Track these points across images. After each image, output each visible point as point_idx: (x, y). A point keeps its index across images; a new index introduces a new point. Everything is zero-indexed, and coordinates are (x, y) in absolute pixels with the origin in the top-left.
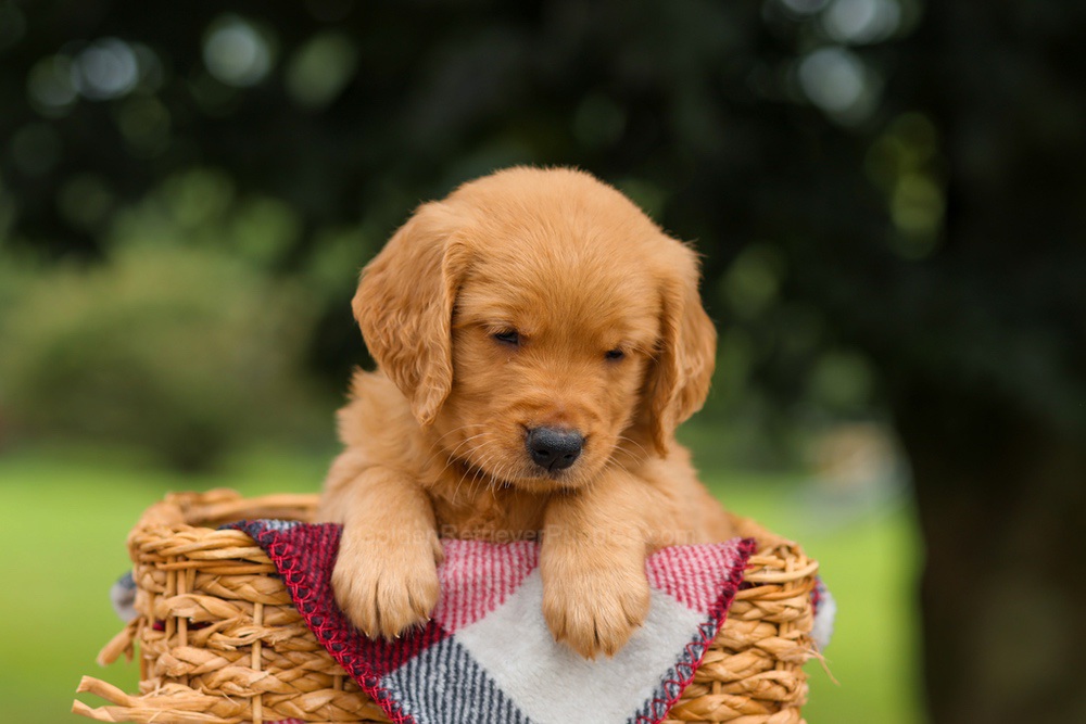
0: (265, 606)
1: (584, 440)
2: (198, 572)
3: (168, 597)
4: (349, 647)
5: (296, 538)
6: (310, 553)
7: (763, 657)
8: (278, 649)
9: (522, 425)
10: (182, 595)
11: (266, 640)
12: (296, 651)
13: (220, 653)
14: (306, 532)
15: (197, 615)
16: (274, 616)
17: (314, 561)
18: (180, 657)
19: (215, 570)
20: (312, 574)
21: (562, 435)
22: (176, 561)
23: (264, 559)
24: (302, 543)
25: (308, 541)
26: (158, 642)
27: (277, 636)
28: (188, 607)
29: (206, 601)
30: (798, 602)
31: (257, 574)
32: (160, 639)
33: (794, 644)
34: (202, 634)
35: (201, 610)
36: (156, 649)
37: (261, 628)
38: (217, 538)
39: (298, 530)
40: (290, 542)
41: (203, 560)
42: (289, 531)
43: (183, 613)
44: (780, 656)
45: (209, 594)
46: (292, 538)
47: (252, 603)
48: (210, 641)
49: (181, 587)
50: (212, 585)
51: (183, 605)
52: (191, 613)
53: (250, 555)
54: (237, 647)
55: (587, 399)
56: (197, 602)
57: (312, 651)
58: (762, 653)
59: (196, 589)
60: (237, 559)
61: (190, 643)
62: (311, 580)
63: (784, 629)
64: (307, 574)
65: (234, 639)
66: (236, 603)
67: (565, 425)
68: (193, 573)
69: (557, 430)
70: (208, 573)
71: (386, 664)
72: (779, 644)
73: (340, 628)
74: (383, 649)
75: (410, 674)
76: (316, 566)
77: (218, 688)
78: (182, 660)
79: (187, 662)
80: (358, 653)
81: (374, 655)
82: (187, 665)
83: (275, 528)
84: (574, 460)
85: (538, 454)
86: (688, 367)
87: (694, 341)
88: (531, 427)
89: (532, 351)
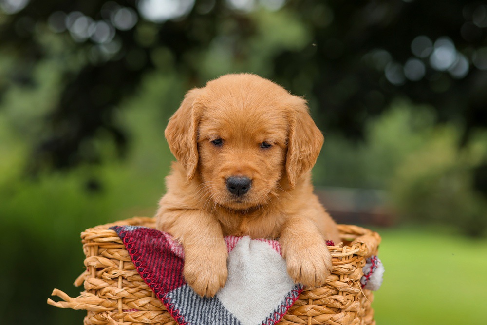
0: (124, 262)
1: (251, 181)
2: (99, 247)
4: (155, 280)
5: (135, 235)
6: (141, 241)
8: (128, 280)
9: (224, 178)
10: (93, 256)
11: (123, 276)
12: (136, 281)
13: (106, 281)
14: (140, 232)
15: (97, 264)
16: (127, 266)
17: (142, 243)
18: (90, 282)
19: (105, 246)
20: (141, 250)
21: (239, 179)
22: (90, 242)
23: (121, 242)
24: (137, 236)
25: (140, 236)
27: (128, 274)
28: (94, 261)
29: (101, 259)
31: (121, 248)
34: (100, 273)
35: (99, 263)
37: (121, 271)
38: (105, 233)
39: (137, 231)
40: (132, 236)
41: (100, 242)
42: (133, 231)
43: (92, 263)
44: (340, 289)
45: (103, 256)
46: (133, 234)
47: (119, 260)
48: (103, 276)
49: (92, 253)
50: (104, 252)
53: (117, 240)
54: (112, 279)
55: (252, 164)
56: (97, 259)
57: (142, 281)
58: (332, 288)
59: (99, 254)
60: (112, 242)
61: (96, 277)
62: (140, 252)
63: (342, 278)
64: (139, 250)
65: (111, 275)
66: (113, 260)
67: (240, 175)
68: (96, 248)
69: (237, 177)
70: (103, 248)
71: (172, 286)
72: (339, 284)
73: (152, 272)
74: (171, 281)
75: (181, 291)
76: (143, 246)
77: (104, 295)
78: (90, 283)
79: (92, 284)
80: (158, 282)
81: (167, 283)
82: (92, 285)
83: (127, 230)
84: (247, 190)
85: (231, 189)
86: (302, 150)
87: (307, 140)
88: (227, 178)
89: (227, 146)
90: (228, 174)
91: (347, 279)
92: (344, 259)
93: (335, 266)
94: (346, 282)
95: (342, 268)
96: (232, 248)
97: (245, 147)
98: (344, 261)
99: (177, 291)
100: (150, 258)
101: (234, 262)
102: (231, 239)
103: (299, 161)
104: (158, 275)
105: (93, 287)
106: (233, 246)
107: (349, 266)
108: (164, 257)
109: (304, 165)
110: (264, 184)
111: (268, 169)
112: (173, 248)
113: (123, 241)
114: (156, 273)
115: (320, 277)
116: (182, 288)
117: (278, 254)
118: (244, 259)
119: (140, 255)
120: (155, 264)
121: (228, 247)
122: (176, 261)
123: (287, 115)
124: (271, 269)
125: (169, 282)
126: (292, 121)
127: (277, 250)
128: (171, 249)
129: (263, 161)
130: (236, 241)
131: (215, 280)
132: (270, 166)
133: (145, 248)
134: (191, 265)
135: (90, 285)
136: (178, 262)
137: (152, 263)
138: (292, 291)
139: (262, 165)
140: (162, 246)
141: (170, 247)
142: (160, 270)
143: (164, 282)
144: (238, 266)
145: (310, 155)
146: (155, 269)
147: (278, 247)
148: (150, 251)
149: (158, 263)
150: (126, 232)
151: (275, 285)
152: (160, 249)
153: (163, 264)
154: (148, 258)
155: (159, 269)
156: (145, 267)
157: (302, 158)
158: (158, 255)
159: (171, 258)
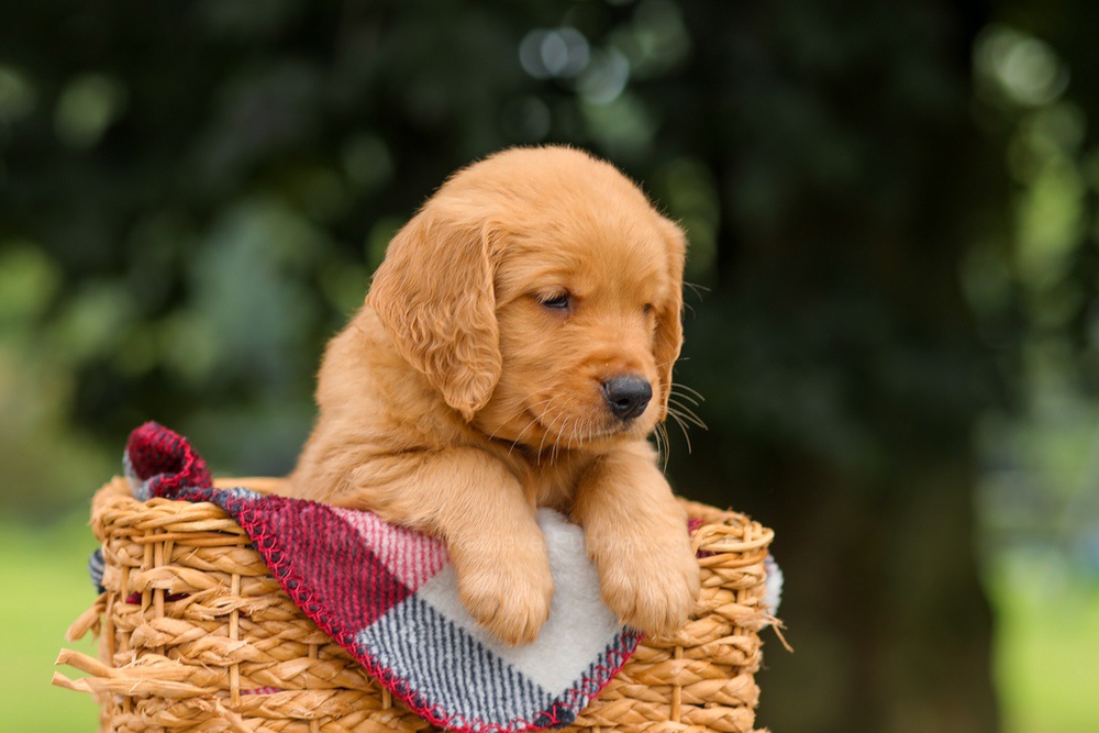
0: (242, 576)
2: (176, 545)
3: (145, 570)
7: (722, 623)
8: (255, 618)
9: (597, 379)
10: (159, 568)
11: (243, 610)
12: (273, 620)
13: (198, 624)
15: (176, 586)
16: (251, 587)
18: (158, 627)
19: (193, 542)
20: (282, 536)
22: (154, 534)
26: (134, 615)
27: (254, 606)
28: (166, 578)
29: (183, 572)
30: (755, 569)
31: (235, 546)
32: (135, 612)
33: (751, 609)
34: (179, 605)
35: (179, 582)
36: (131, 621)
37: (239, 598)
38: (201, 510)
41: (182, 533)
43: (161, 585)
44: (740, 622)
45: (185, 566)
47: (230, 575)
48: (187, 612)
49: (158, 559)
50: (190, 558)
51: (161, 576)
52: (170, 584)
53: (228, 526)
54: (216, 617)
56: (175, 574)
57: (288, 621)
58: (722, 619)
59: (172, 562)
60: (215, 531)
61: (166, 615)
63: (741, 596)
65: (212, 609)
66: (214, 574)
67: (637, 373)
68: (169, 546)
70: (186, 546)
71: (359, 621)
74: (353, 610)
77: (196, 658)
78: (160, 631)
79: (166, 632)
82: (164, 635)
84: (645, 407)
85: (616, 406)
89: (589, 312)
99: (372, 630)
100: (303, 555)
105: (168, 639)
114: (321, 590)
119: (283, 550)
120: (314, 568)
125: (347, 611)
135: (159, 636)
137: (309, 567)
142: (327, 582)
148: (301, 537)
154: (299, 556)
155: (323, 580)
156: (300, 578)
158: (319, 547)
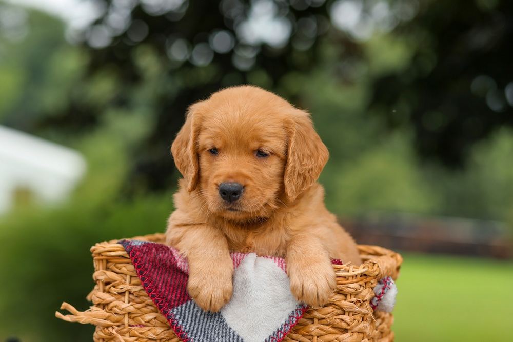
1: (244, 187)
2: (108, 262)
4: (159, 296)
5: (142, 249)
6: (147, 255)
7: (338, 309)
8: (135, 294)
9: (216, 184)
10: (101, 270)
11: (130, 290)
12: (143, 296)
13: (113, 295)
14: (147, 247)
15: (105, 279)
16: (135, 281)
17: (148, 258)
19: (113, 260)
20: (147, 265)
22: (99, 256)
23: (128, 257)
24: (144, 251)
25: (147, 251)
27: (135, 289)
28: (102, 275)
29: (109, 273)
31: (128, 263)
34: (108, 287)
35: (106, 277)
37: (129, 286)
38: (112, 247)
39: (144, 246)
40: (139, 251)
41: (107, 256)
42: (140, 246)
43: (100, 278)
44: (345, 309)
45: (111, 270)
46: (140, 249)
47: (126, 275)
48: (110, 290)
49: (100, 267)
51: (100, 274)
53: (124, 254)
54: (119, 293)
55: (245, 171)
56: (105, 274)
59: (107, 269)
60: (119, 256)
61: (104, 291)
62: (146, 267)
64: (145, 264)
65: (118, 290)
66: (120, 274)
67: (232, 181)
68: (105, 262)
69: (228, 183)
70: (111, 262)
71: (177, 302)
72: (345, 304)
73: (157, 288)
74: (176, 296)
75: (186, 307)
76: (149, 261)
77: (111, 310)
78: (98, 297)
80: (163, 298)
81: (171, 299)
82: (99, 299)
83: (134, 244)
84: (239, 196)
85: (223, 195)
86: (303, 163)
87: (310, 154)
88: (219, 184)
89: (222, 155)
90: (220, 180)
91: (354, 299)
92: (350, 279)
93: (341, 286)
94: (352, 302)
95: (348, 287)
96: (238, 264)
97: (239, 154)
98: (350, 280)
99: (181, 307)
100: (156, 273)
101: (239, 279)
102: (237, 255)
103: (299, 175)
104: (163, 290)
105: (100, 301)
106: (238, 263)
107: (356, 285)
108: (170, 273)
109: (305, 178)
110: (258, 192)
111: (264, 178)
112: (179, 263)
113: (129, 256)
114: (161, 288)
115: (322, 295)
116: (187, 304)
117: (283, 272)
118: (248, 275)
119: (146, 269)
120: (161, 280)
121: (234, 264)
122: (182, 277)
123: (287, 126)
124: (276, 287)
125: (174, 298)
126: (291, 133)
127: (282, 267)
128: (177, 265)
129: (259, 170)
130: (242, 258)
131: (218, 294)
132: (266, 176)
133: (151, 263)
134: (195, 279)
135: (97, 299)
136: (184, 278)
137: (158, 278)
138: (296, 310)
139: (256, 172)
140: (168, 261)
141: (177, 262)
142: (166, 285)
143: (169, 298)
144: (243, 283)
145: (312, 169)
146: (160, 284)
147: (284, 265)
148: (156, 266)
149: (164, 279)
150: (133, 246)
151: (280, 303)
152: (166, 264)
153: (169, 279)
154: (154, 273)
155: (164, 284)
156: (151, 282)
157: (303, 172)
158: (164, 271)
159: (177, 274)
